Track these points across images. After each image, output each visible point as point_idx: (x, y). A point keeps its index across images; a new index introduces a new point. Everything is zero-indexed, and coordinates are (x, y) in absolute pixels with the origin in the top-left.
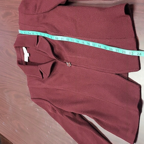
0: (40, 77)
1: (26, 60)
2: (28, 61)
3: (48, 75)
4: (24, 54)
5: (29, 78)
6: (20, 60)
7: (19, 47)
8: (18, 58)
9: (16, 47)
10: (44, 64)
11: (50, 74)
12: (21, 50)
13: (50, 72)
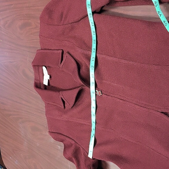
0: (61, 106)
1: (46, 83)
2: (47, 85)
3: (72, 105)
4: (43, 75)
5: (47, 106)
6: (38, 82)
7: (38, 66)
8: (35, 79)
9: (34, 66)
10: (67, 90)
11: (74, 104)
12: (40, 70)
13: (75, 102)
